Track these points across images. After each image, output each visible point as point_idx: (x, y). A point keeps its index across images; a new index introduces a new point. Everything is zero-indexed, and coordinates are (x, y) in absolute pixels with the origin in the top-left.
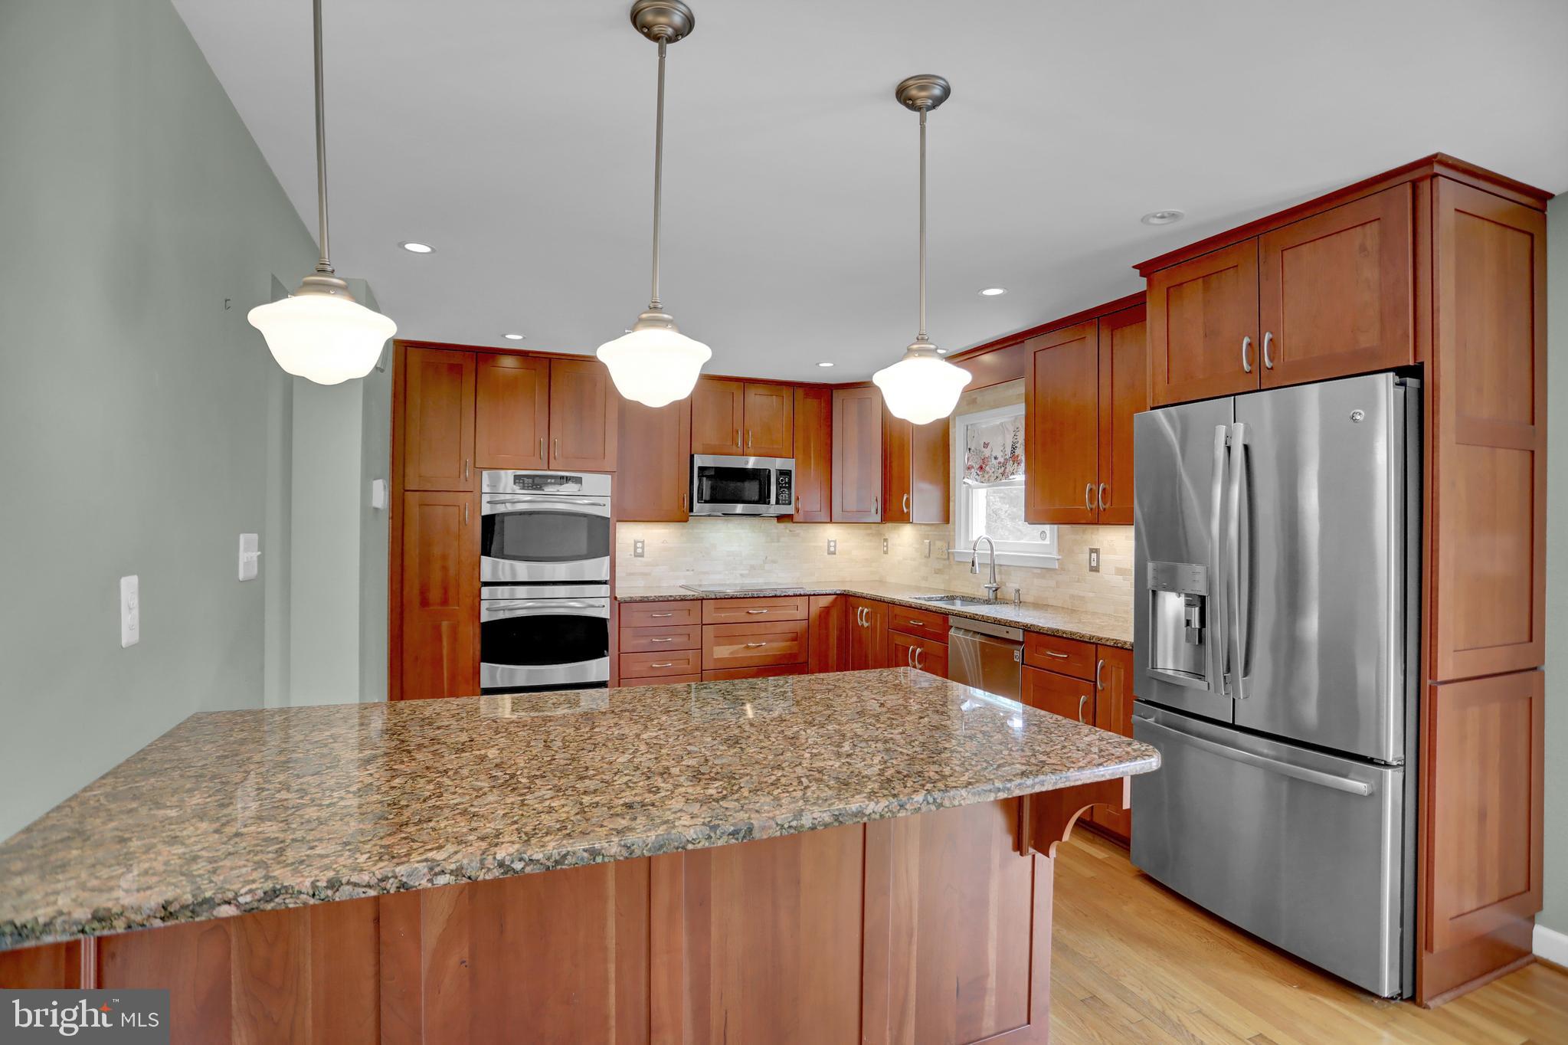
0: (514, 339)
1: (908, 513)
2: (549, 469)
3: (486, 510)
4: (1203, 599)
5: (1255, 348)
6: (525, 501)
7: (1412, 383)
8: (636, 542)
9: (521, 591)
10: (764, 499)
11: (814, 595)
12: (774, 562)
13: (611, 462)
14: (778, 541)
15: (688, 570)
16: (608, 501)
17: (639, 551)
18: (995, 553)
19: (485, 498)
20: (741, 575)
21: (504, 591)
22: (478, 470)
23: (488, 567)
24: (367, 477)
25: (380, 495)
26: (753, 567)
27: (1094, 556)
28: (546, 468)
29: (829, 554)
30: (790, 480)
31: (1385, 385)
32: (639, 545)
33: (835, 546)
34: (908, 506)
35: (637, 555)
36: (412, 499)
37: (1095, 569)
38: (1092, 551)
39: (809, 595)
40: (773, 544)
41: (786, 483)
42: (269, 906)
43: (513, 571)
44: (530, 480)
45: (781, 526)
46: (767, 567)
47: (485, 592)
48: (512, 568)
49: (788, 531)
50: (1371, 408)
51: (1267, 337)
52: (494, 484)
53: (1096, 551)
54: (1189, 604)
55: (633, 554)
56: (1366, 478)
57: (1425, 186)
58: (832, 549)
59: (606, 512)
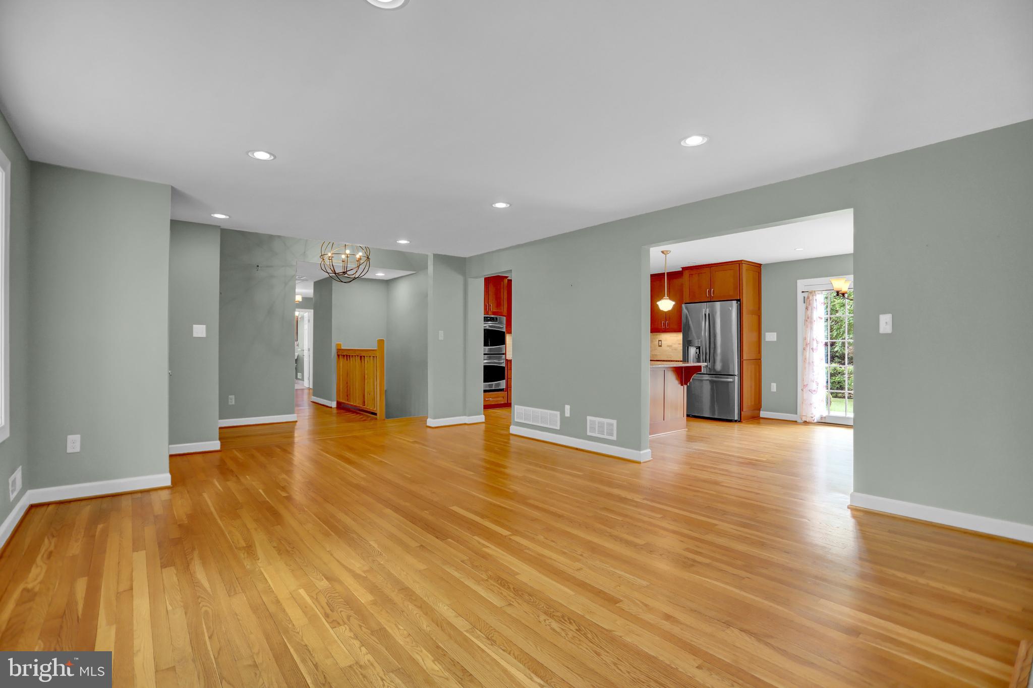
4: (700, 347)
5: (710, 292)
7: (739, 302)
27: (660, 342)
31: (734, 302)
37: (661, 346)
38: (659, 341)
50: (732, 306)
51: (712, 290)
53: (661, 341)
54: (697, 349)
56: (730, 321)
57: (741, 265)
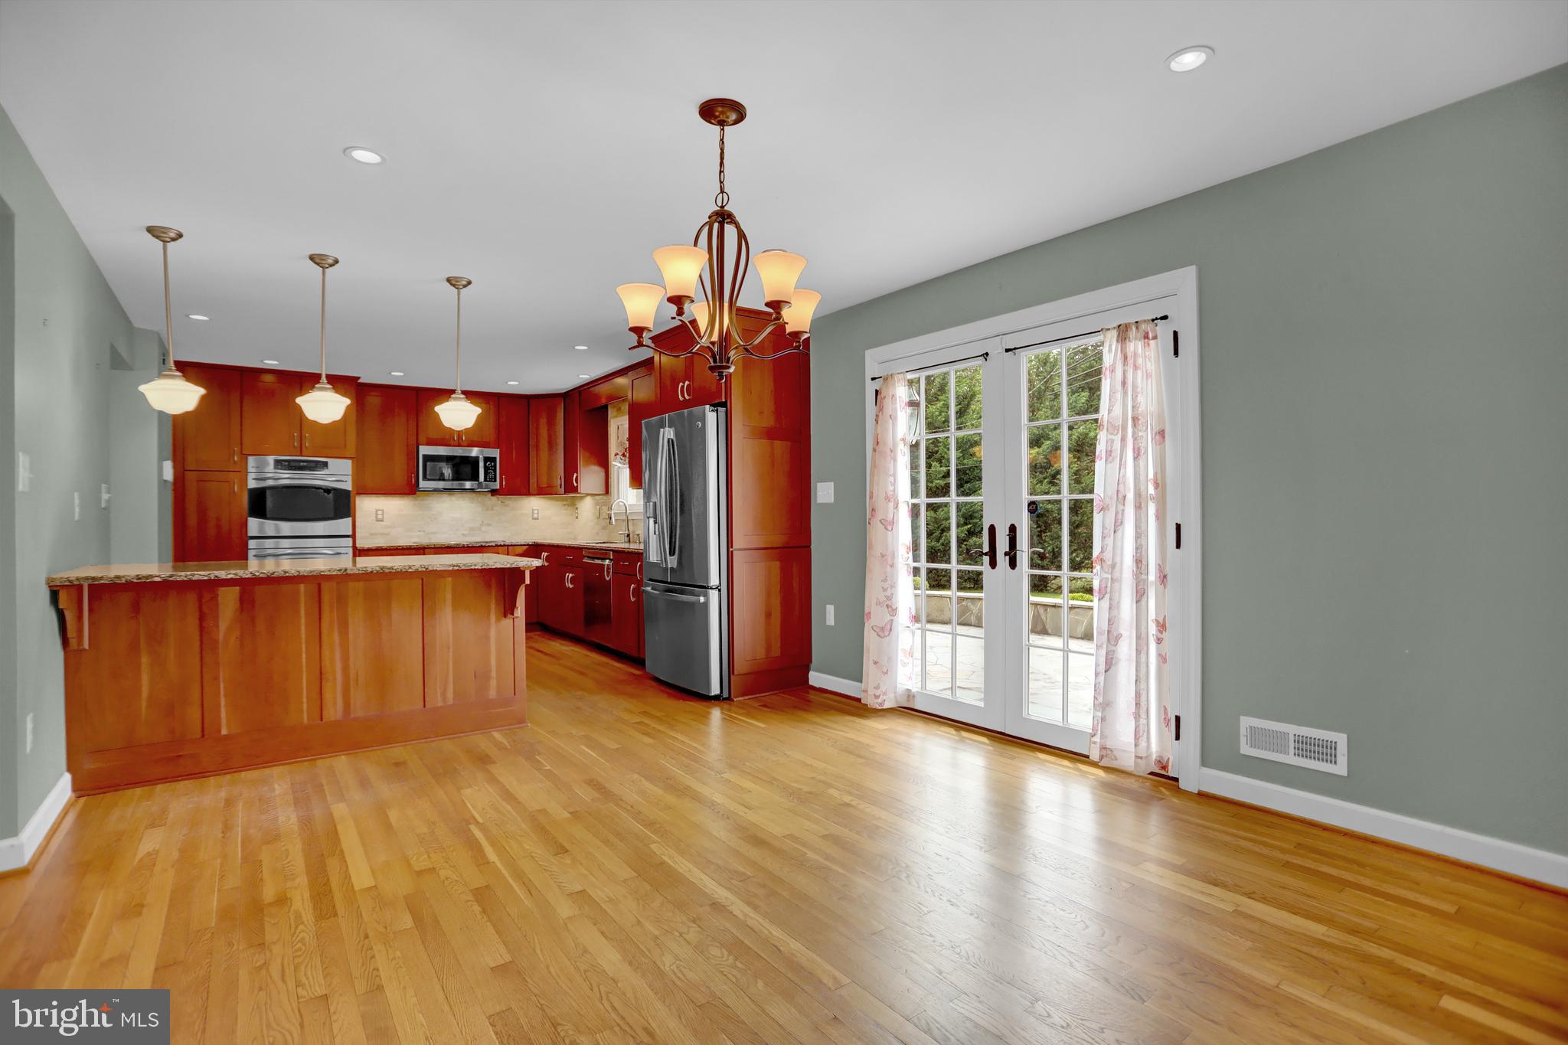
0: (271, 363)
1: (577, 486)
2: (302, 456)
3: (252, 484)
6: (286, 478)
7: (722, 410)
8: (377, 511)
9: (286, 543)
10: (475, 477)
11: (511, 545)
12: (489, 525)
13: (351, 450)
14: (492, 510)
15: (420, 531)
16: (349, 479)
17: (380, 517)
18: (628, 511)
19: (251, 476)
20: (463, 535)
21: (269, 543)
22: (244, 457)
23: (254, 525)
24: (161, 459)
25: (168, 473)
26: (472, 529)
28: (298, 454)
29: (533, 519)
30: (495, 465)
32: (380, 512)
33: (538, 513)
34: (577, 482)
35: (378, 520)
36: (191, 477)
39: (508, 546)
40: (488, 512)
41: (492, 466)
42: (171, 579)
43: (277, 528)
44: (287, 463)
45: (494, 499)
46: (483, 529)
47: (252, 544)
48: (277, 527)
49: (499, 502)
51: (687, 384)
52: (260, 468)
55: (374, 519)
58: (536, 516)
59: (348, 486)
